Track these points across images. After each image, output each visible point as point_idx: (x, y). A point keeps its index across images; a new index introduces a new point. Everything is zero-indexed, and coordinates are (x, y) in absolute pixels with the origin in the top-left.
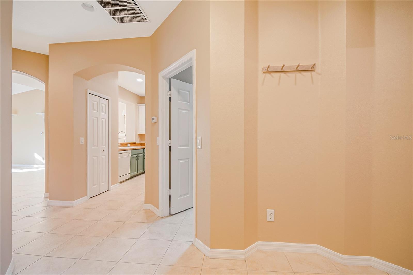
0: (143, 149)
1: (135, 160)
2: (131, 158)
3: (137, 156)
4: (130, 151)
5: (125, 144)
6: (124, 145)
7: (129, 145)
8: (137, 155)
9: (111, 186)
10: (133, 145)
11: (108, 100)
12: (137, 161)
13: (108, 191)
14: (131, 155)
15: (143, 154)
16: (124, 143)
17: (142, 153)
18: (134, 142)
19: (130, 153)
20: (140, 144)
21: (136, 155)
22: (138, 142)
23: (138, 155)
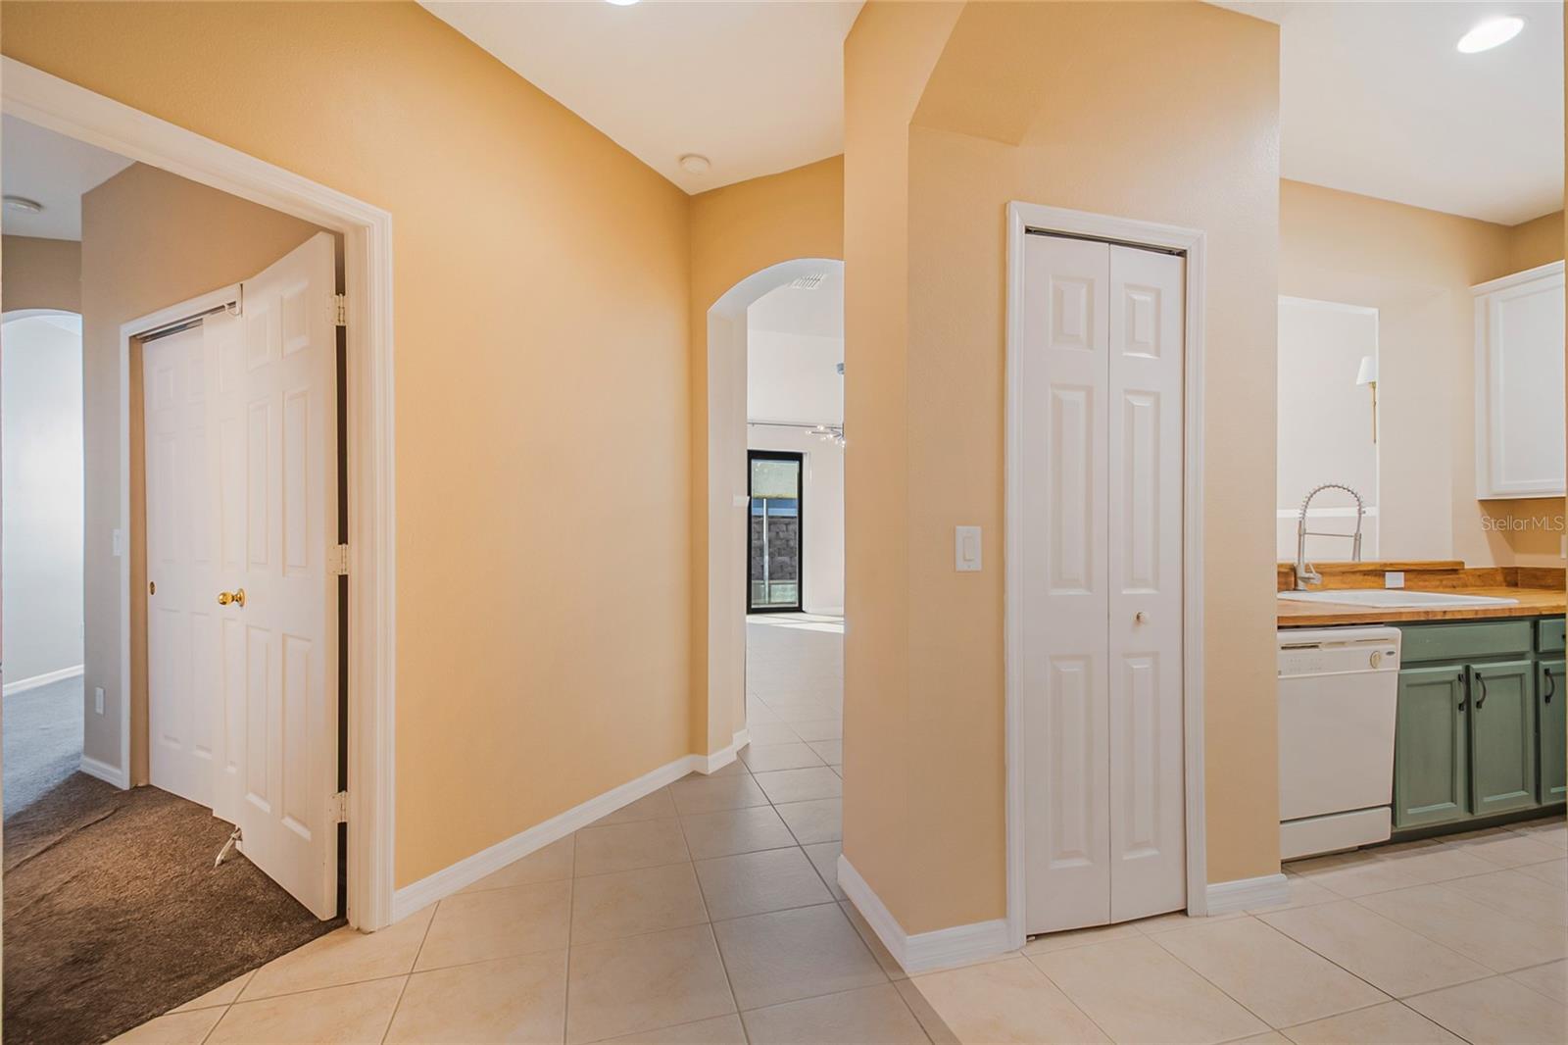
0: (1526, 625)
1: (1440, 710)
2: (1405, 687)
3: (1465, 678)
4: (1397, 631)
5: (1366, 573)
6: (1360, 577)
7: (1395, 579)
8: (1467, 668)
9: (1211, 888)
10: (1434, 580)
11: (1182, 254)
12: (1461, 716)
13: (1184, 912)
14: (1404, 665)
15: (1528, 662)
16: (1354, 565)
17: (1520, 656)
18: (1445, 555)
19: (1397, 648)
20: (1500, 578)
21: (1459, 668)
22: (1481, 556)
23: (1476, 667)
